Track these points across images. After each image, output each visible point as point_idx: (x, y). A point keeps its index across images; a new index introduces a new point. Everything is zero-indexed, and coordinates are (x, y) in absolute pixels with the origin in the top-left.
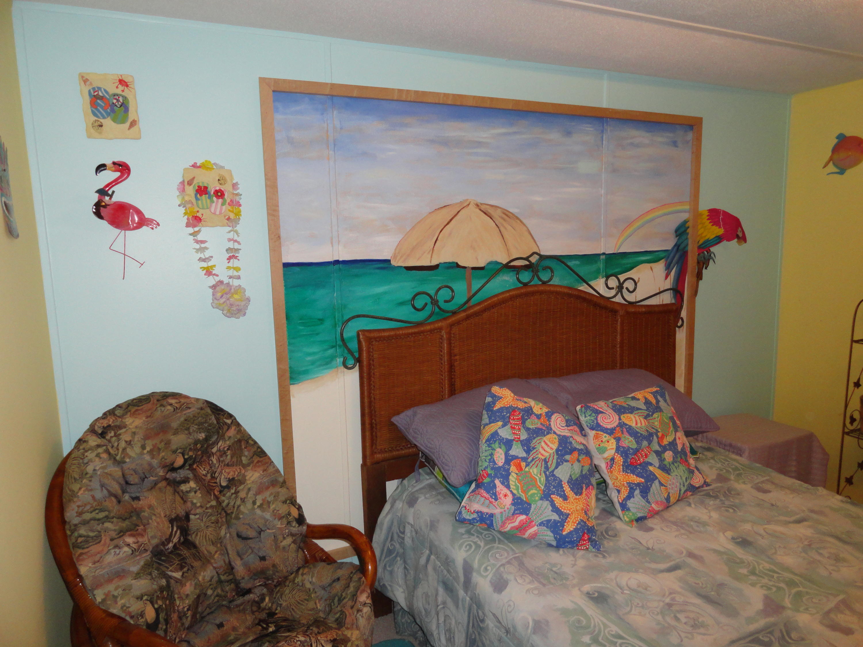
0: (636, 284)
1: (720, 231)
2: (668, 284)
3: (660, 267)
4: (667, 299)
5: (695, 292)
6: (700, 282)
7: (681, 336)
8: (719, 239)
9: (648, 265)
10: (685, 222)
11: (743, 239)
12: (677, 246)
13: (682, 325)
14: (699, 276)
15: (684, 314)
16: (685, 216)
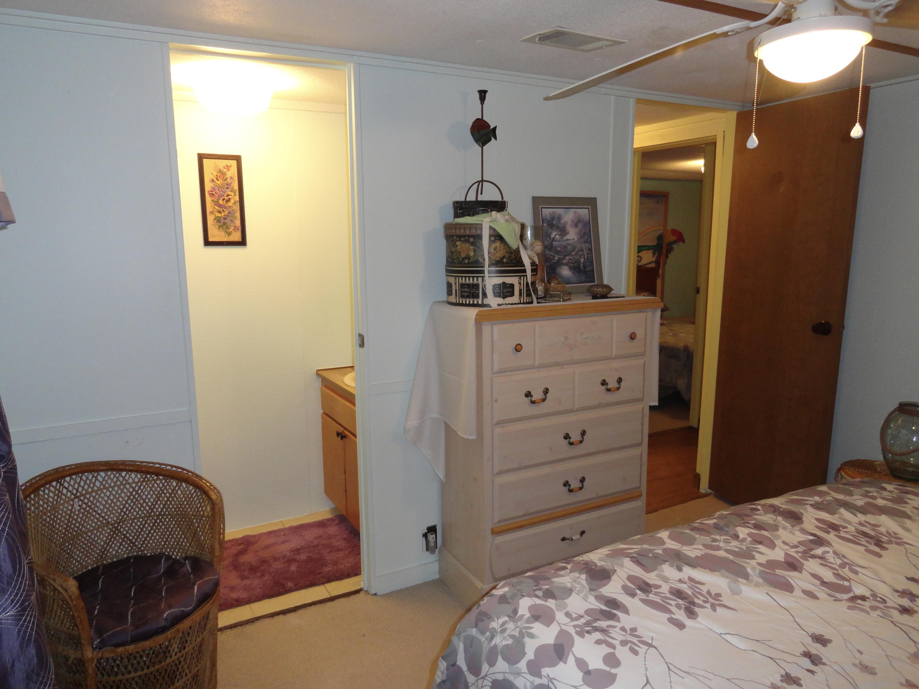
0: (641, 259)
1: (676, 238)
2: (654, 259)
3: (650, 252)
4: (653, 265)
5: (665, 263)
6: (668, 260)
7: (659, 282)
8: (675, 242)
9: (647, 251)
10: (662, 234)
11: (684, 241)
12: (658, 244)
13: (659, 276)
14: (667, 257)
15: (660, 272)
16: (661, 232)
